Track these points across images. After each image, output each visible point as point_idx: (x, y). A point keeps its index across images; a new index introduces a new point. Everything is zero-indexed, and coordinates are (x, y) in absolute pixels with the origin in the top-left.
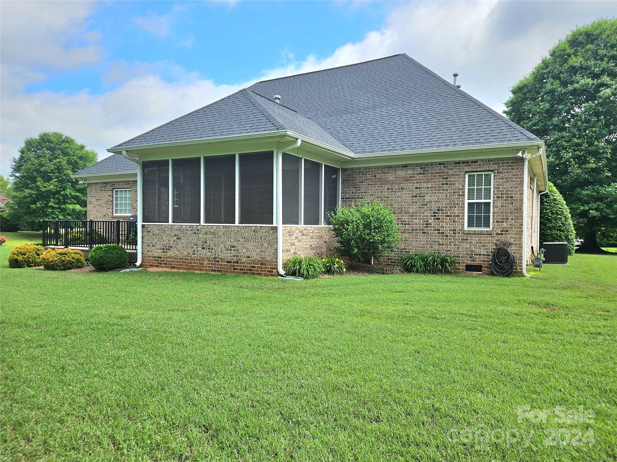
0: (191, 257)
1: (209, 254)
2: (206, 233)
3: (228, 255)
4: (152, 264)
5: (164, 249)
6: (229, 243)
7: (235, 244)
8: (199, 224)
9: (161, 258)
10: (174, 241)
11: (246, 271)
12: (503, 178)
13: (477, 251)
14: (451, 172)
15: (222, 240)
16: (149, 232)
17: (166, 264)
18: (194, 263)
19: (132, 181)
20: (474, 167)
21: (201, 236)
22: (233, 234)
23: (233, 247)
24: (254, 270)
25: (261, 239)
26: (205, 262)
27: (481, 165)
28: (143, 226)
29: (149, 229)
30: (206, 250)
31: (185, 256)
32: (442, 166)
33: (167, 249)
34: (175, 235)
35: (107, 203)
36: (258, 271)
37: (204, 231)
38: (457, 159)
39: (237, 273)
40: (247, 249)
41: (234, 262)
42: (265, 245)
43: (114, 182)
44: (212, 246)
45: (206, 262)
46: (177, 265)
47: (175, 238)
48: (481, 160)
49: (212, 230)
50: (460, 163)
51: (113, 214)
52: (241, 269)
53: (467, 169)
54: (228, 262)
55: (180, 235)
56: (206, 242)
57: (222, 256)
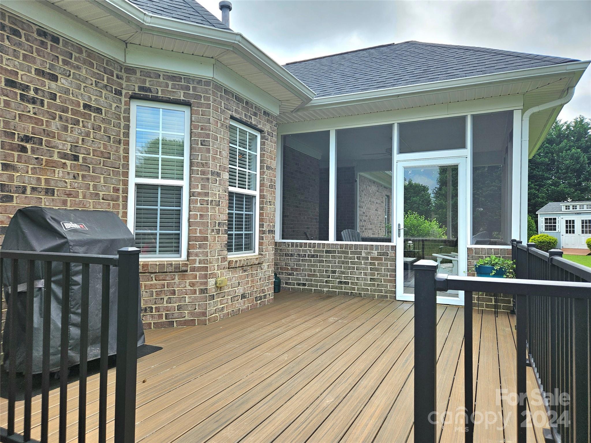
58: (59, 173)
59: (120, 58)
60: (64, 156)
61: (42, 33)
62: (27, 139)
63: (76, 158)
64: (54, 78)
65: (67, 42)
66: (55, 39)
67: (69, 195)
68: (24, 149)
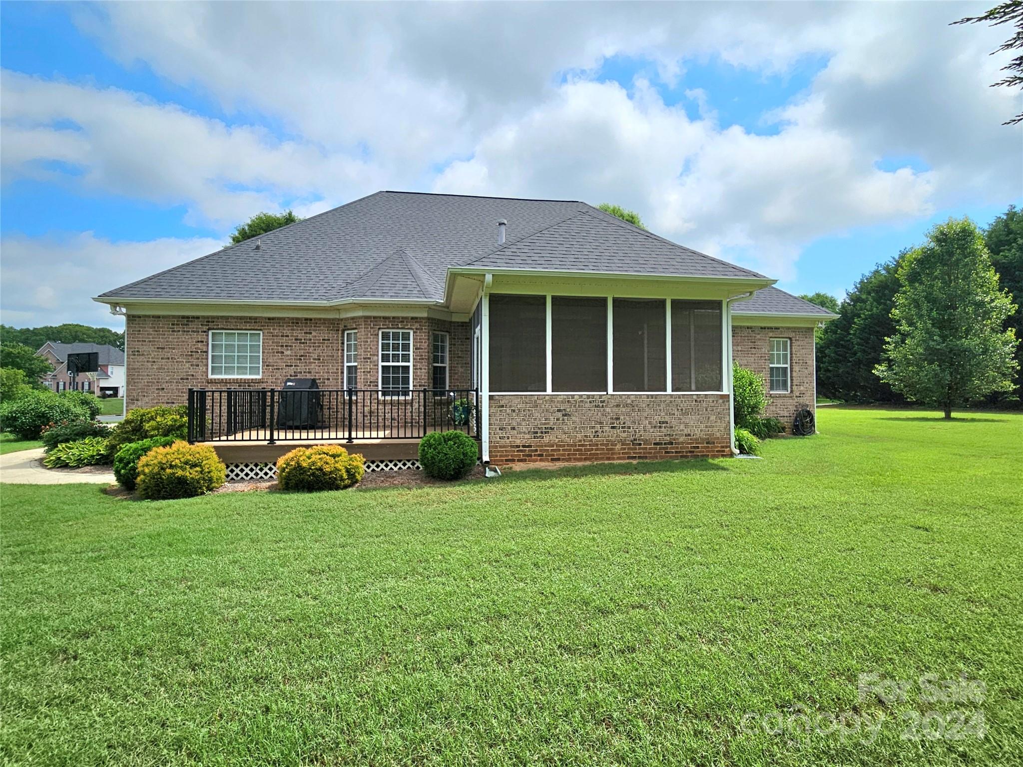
0: (591, 441)
1: (625, 435)
2: (618, 406)
3: (656, 435)
4: (510, 458)
5: (537, 433)
6: (658, 418)
7: (667, 419)
8: (605, 393)
9: (530, 446)
10: (558, 420)
11: (685, 454)
12: (799, 346)
13: (782, 413)
14: (758, 337)
15: (645, 414)
16: (503, 406)
17: (541, 455)
18: (596, 450)
19: (265, 318)
20: (777, 334)
21: (608, 410)
22: (663, 406)
23: (663, 423)
24: (697, 452)
25: (706, 410)
26: (617, 447)
27: (781, 332)
28: (491, 397)
29: (502, 403)
30: (618, 431)
31: (580, 441)
32: (750, 330)
33: (542, 433)
34: (559, 411)
35: (191, 355)
36: (703, 452)
37: (613, 402)
38: (763, 325)
39: (671, 457)
40: (686, 426)
41: (665, 444)
42: (713, 418)
43: (213, 317)
44: (628, 424)
45: (619, 447)
46: (563, 455)
47: (560, 415)
48: (783, 328)
49: (629, 401)
50: (765, 328)
51: (207, 376)
52: (676, 452)
53: (771, 334)
54: (655, 444)
55: (568, 410)
56: (618, 419)
57: (646, 436)
58: (313, 366)
59: (338, 317)
60: (315, 359)
61: (306, 319)
62: (302, 356)
63: (319, 359)
64: (311, 333)
65: (315, 319)
66: (311, 320)
67: (317, 373)
68: (301, 359)
